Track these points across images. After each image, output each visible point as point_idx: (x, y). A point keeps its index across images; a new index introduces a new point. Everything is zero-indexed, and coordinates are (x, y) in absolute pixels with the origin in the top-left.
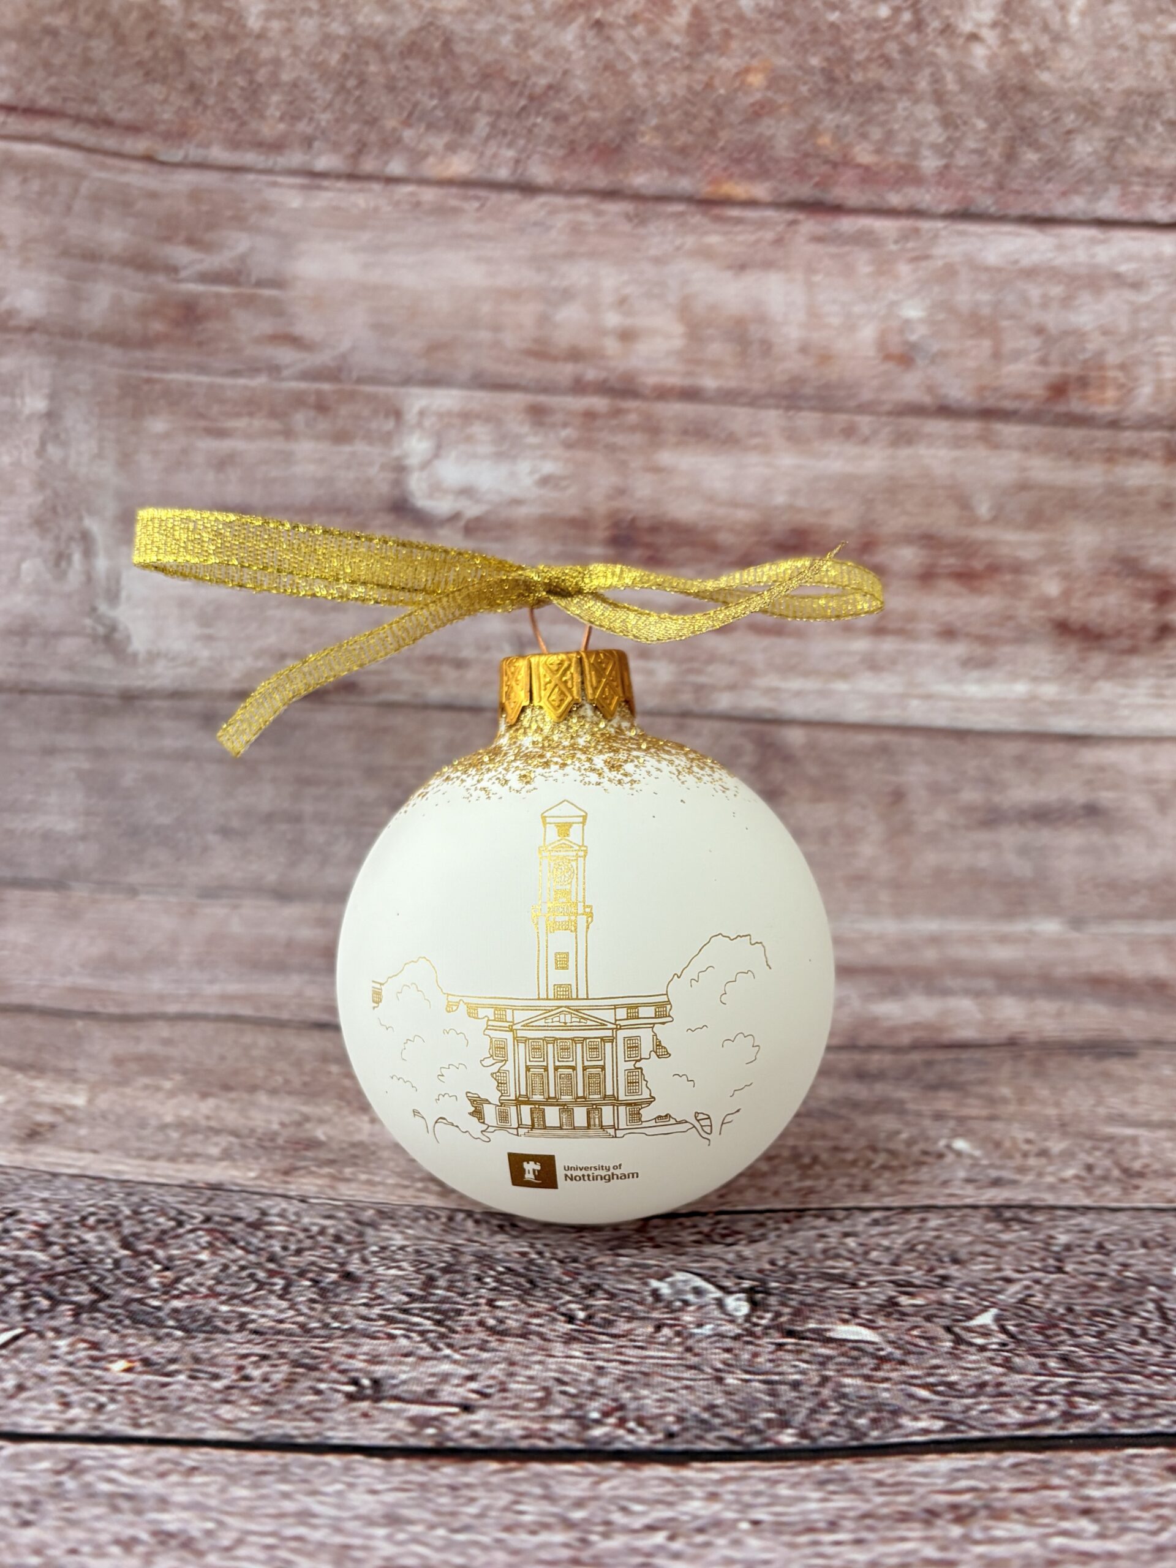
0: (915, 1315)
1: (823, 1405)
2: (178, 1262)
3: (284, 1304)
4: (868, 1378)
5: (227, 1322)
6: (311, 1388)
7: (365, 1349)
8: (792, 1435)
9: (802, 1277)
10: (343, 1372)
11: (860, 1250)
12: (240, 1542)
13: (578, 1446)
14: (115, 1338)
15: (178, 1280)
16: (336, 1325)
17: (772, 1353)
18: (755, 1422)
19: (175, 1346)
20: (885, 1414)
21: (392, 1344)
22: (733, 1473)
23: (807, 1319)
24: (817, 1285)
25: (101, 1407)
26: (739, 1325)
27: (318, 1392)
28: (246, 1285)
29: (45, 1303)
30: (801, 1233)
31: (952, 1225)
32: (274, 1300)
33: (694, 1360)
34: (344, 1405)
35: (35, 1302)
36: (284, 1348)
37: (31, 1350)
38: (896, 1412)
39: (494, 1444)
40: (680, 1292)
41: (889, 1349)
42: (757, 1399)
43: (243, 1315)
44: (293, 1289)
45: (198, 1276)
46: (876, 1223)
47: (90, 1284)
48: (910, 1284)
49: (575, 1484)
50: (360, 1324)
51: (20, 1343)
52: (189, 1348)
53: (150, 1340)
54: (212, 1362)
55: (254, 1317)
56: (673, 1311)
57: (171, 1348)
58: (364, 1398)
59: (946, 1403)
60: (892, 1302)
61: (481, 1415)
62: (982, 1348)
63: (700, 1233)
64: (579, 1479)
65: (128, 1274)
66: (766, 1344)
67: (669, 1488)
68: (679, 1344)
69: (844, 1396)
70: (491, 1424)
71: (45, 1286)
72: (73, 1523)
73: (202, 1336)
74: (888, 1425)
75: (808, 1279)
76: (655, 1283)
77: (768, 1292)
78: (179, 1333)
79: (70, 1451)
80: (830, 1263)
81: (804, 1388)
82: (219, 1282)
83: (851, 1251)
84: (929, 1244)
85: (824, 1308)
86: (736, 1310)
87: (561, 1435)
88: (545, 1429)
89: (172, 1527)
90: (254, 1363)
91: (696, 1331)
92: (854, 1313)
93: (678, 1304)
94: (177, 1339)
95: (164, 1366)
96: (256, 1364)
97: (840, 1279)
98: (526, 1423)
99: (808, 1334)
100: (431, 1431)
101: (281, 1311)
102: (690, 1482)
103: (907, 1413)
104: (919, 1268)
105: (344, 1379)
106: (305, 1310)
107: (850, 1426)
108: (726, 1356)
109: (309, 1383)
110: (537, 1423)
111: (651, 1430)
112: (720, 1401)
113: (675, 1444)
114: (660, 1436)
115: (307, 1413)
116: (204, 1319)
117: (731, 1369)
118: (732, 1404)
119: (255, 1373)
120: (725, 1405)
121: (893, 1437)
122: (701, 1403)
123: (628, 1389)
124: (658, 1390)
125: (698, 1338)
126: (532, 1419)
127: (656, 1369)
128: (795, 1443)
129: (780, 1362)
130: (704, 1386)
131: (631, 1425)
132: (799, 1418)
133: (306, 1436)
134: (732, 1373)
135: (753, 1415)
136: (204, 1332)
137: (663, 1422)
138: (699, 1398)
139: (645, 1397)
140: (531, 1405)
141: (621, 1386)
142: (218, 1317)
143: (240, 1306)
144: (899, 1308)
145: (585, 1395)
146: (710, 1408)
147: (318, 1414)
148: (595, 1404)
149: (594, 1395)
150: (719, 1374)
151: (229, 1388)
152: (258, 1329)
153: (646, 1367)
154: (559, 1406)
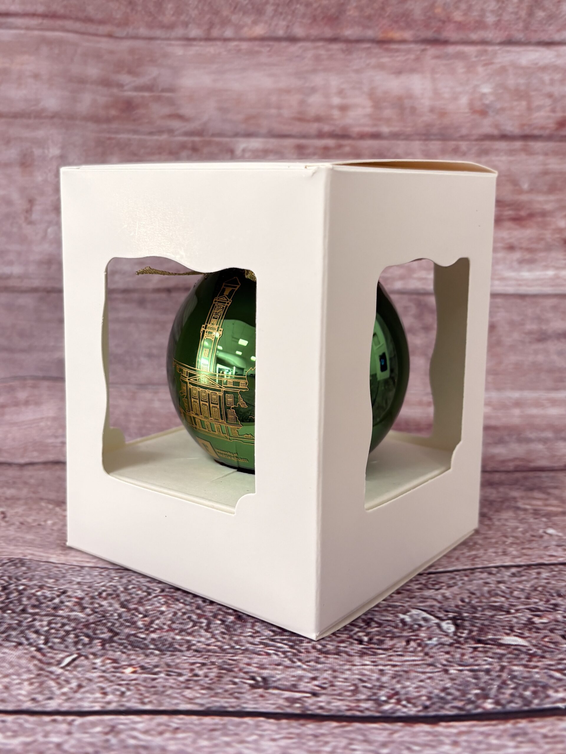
0: (544, 629)
2: (151, 613)
3: (209, 635)
4: (526, 666)
5: (181, 645)
6: (231, 681)
7: (255, 660)
8: (491, 703)
9: (479, 609)
10: (246, 673)
11: (507, 591)
13: (378, 714)
14: (124, 656)
15: (152, 622)
16: (238, 647)
17: (471, 653)
18: (469, 696)
19: (156, 659)
20: (539, 688)
21: (269, 658)
22: (464, 729)
23: (487, 633)
24: (489, 613)
25: (123, 694)
26: (451, 637)
27: (235, 683)
28: (187, 624)
29: (86, 640)
30: (475, 582)
31: (554, 576)
32: (203, 632)
33: (430, 660)
34: (249, 690)
35: (81, 640)
36: (214, 659)
37: (82, 666)
38: (545, 687)
39: (332, 713)
40: (415, 620)
41: (534, 650)
42: (468, 681)
43: (188, 641)
44: (212, 626)
45: (162, 619)
46: (514, 575)
47: (108, 628)
48: (538, 610)
49: (380, 734)
50: (251, 647)
51: (77, 662)
52: (163, 660)
53: (142, 657)
54: (177, 666)
55: (194, 642)
56: (414, 631)
57: (154, 660)
58: (259, 687)
60: (530, 622)
61: (322, 698)
63: (420, 584)
64: (381, 731)
65: (127, 621)
66: (468, 647)
67: (430, 738)
68: (421, 651)
69: (515, 677)
70: (329, 703)
71: (85, 630)
73: (169, 653)
74: (542, 695)
75: (483, 610)
76: (402, 616)
77: (463, 619)
78: (157, 652)
79: (110, 720)
80: (493, 599)
81: (492, 673)
82: (173, 622)
83: (503, 592)
84: (544, 587)
85: (495, 627)
86: (448, 629)
87: (367, 709)
88: (359, 706)
90: (198, 667)
91: (429, 642)
92: (512, 629)
93: (416, 626)
94: (156, 655)
95: (152, 669)
96: (200, 668)
97: (500, 609)
98: (348, 703)
99: (489, 642)
100: (298, 705)
101: (208, 639)
102: (441, 734)
103: (551, 688)
104: (541, 600)
105: (247, 676)
106: (220, 639)
107: (521, 696)
108: (447, 656)
109: (229, 679)
110: (354, 703)
111: (415, 705)
112: (449, 685)
113: (429, 712)
114: (420, 708)
115: (231, 694)
116: (169, 644)
117: (452, 664)
118: (455, 686)
119: (201, 673)
120: (452, 687)
121: (545, 704)
122: (439, 687)
123: (398, 682)
124: (415, 681)
125: (430, 646)
126: (350, 701)
127: (411, 668)
128: (493, 709)
129: (477, 658)
130: (438, 676)
131: (404, 703)
132: (493, 692)
133: (232, 707)
134: (452, 666)
135: (467, 692)
136: (170, 651)
137: (421, 700)
138: (437, 684)
139: (408, 687)
140: (349, 694)
141: (394, 681)
142: (176, 642)
143: (186, 636)
144: (535, 625)
145: (376, 687)
146: (444, 689)
147: (236, 695)
148: (382, 692)
149: (381, 687)
150: (445, 668)
151: (188, 680)
152: (197, 649)
153: (405, 667)
154: (364, 694)
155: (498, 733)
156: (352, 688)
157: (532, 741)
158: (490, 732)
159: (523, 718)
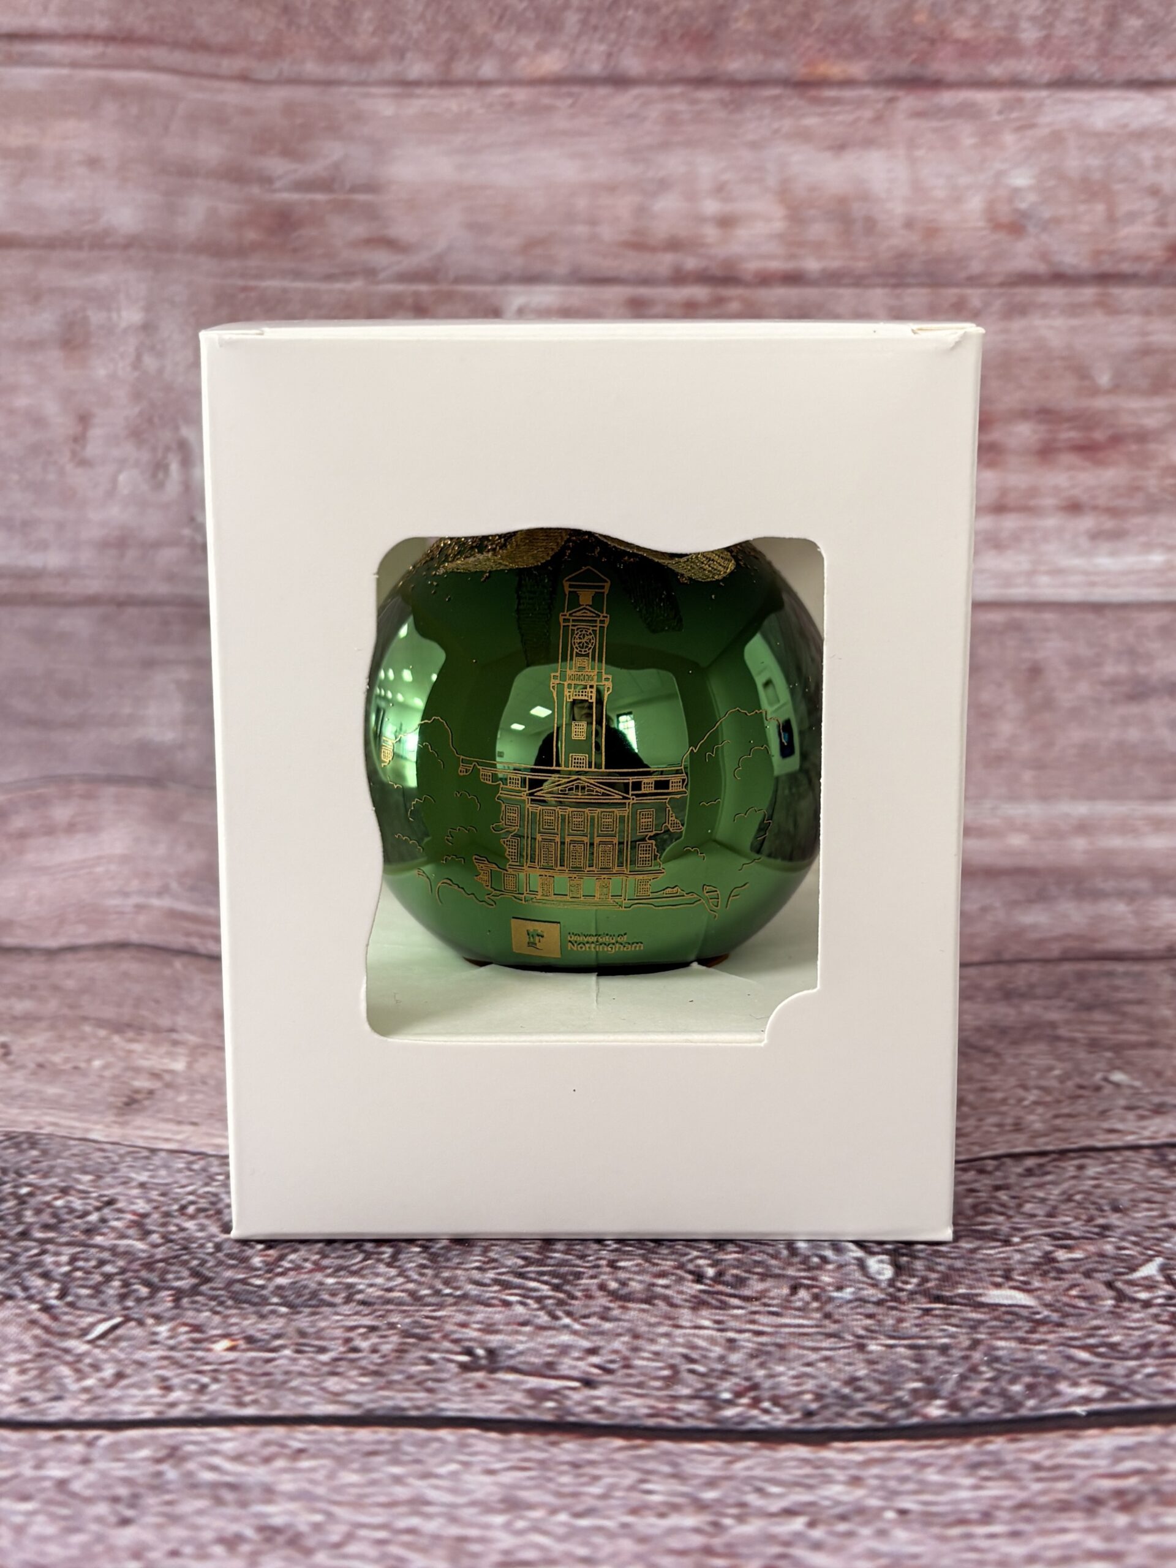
0: (1073, 1271)
1: (974, 1370)
3: (393, 1272)
4: (1022, 1340)
5: (333, 1294)
6: (422, 1358)
7: (479, 1317)
8: (941, 1407)
10: (456, 1341)
11: (1013, 1203)
12: (349, 1537)
13: (710, 1425)
14: (217, 1319)
15: (282, 1257)
16: (448, 1291)
17: (918, 1318)
18: (899, 1394)
19: (280, 1323)
20: (1041, 1379)
21: (508, 1312)
22: (879, 1454)
23: (956, 1284)
24: (966, 1245)
25: (203, 1388)
26: (883, 1289)
27: (430, 1362)
28: (352, 1256)
29: (144, 1291)
31: (1112, 1172)
32: (382, 1268)
33: (833, 1327)
34: (457, 1375)
35: (134, 1291)
36: (394, 1319)
37: (131, 1339)
38: (1054, 1377)
39: (617, 1421)
41: (1046, 1312)
42: (902, 1366)
43: (350, 1286)
44: (402, 1256)
45: (303, 1252)
46: (1029, 1172)
47: (191, 1269)
48: (1068, 1237)
49: (707, 1462)
50: (473, 1290)
51: (119, 1332)
52: (293, 1323)
53: (253, 1319)
54: (319, 1335)
55: (361, 1287)
56: (810, 1269)
57: (276, 1325)
58: (479, 1368)
59: (1107, 1366)
60: (1049, 1259)
61: (602, 1391)
62: (1147, 1304)
64: (709, 1458)
65: (230, 1256)
66: (912, 1310)
67: (807, 1470)
68: (817, 1309)
69: (997, 1359)
70: (614, 1401)
71: (144, 1274)
72: (175, 1519)
73: (307, 1310)
74: (1045, 1392)
77: (913, 1255)
78: (284, 1310)
79: (171, 1436)
80: (981, 1219)
81: (953, 1352)
82: (325, 1256)
83: (1003, 1205)
84: (1088, 1193)
85: (974, 1271)
86: (879, 1273)
87: (690, 1415)
88: (674, 1409)
89: (278, 1521)
90: (361, 1334)
91: (836, 1294)
92: (1007, 1275)
93: (816, 1260)
94: (281, 1316)
95: (268, 1342)
96: (364, 1336)
97: (992, 1236)
98: (652, 1402)
99: (958, 1300)
100: (550, 1404)
101: (390, 1279)
102: (830, 1463)
103: (1065, 1378)
104: (1077, 1218)
105: (456, 1348)
106: (415, 1277)
107: (1003, 1394)
108: (869, 1322)
109: (420, 1353)
110: (665, 1402)
111: (787, 1410)
112: (862, 1371)
113: (813, 1422)
114: (797, 1415)
115: (419, 1383)
116: (310, 1293)
117: (874, 1335)
118: (876, 1375)
119: (364, 1345)
120: (867, 1377)
121: (1050, 1407)
122: (842, 1376)
123: (762, 1365)
124: (795, 1364)
125: (837, 1302)
126: (658, 1399)
127: (792, 1340)
128: (944, 1417)
129: (927, 1327)
130: (844, 1356)
131: (766, 1405)
132: (948, 1387)
133: (418, 1408)
134: (876, 1339)
135: (897, 1385)
136: (310, 1306)
137: (800, 1400)
138: (840, 1371)
139: (781, 1374)
140: (658, 1384)
141: (754, 1362)
142: (324, 1290)
143: (347, 1277)
144: (1056, 1265)
145: (715, 1374)
146: (852, 1381)
147: (430, 1384)
148: (726, 1384)
149: (726, 1374)
150: (861, 1341)
151: (336, 1360)
152: (366, 1299)
153: (781, 1338)
154: (688, 1386)
155: (944, 1462)
156: (666, 1373)
157: (1009, 1477)
158: (929, 1460)
159: (999, 1433)
